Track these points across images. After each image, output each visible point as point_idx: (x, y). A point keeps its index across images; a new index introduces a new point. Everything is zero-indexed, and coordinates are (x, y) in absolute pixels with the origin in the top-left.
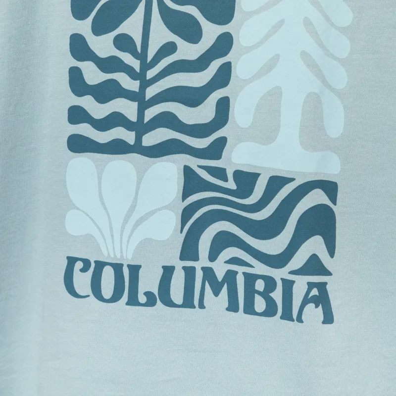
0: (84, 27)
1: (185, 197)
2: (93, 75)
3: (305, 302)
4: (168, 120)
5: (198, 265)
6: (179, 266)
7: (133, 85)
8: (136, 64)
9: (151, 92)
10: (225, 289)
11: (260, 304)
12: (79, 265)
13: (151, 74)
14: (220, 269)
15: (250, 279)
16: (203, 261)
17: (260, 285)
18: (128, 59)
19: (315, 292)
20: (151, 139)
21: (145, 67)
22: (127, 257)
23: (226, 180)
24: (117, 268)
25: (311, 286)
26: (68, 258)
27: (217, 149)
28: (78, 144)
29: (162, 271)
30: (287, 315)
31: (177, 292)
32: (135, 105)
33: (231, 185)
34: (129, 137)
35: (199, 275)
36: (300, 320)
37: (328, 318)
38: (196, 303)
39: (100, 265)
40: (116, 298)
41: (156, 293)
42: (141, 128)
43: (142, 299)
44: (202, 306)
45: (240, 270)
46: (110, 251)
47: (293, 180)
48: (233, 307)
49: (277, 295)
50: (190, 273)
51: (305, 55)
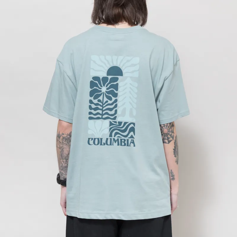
0: (92, 98)
1: (110, 126)
2: (93, 106)
3: (131, 143)
4: (107, 113)
5: (112, 138)
6: (109, 138)
7: (101, 108)
8: (101, 104)
9: (104, 109)
10: (117, 142)
11: (123, 144)
12: (91, 139)
13: (104, 106)
14: (116, 138)
15: (121, 140)
16: (113, 137)
17: (123, 141)
18: (100, 103)
19: (132, 141)
20: (104, 117)
21: (103, 105)
22: (100, 137)
23: (117, 123)
24: (98, 139)
25: (132, 140)
26: (89, 138)
27: (115, 118)
28: (90, 118)
29: (106, 139)
30: (128, 145)
31: (109, 143)
32: (101, 111)
33: (118, 124)
34: (100, 116)
35: (112, 140)
36: (130, 146)
37: (134, 146)
38: (112, 144)
39: (95, 139)
40: (98, 144)
41: (105, 143)
42: (102, 115)
43: (103, 144)
44: (113, 145)
45: (120, 138)
46: (97, 136)
47: (128, 122)
48: (118, 145)
49: (126, 142)
50: (111, 139)
51: (130, 102)
